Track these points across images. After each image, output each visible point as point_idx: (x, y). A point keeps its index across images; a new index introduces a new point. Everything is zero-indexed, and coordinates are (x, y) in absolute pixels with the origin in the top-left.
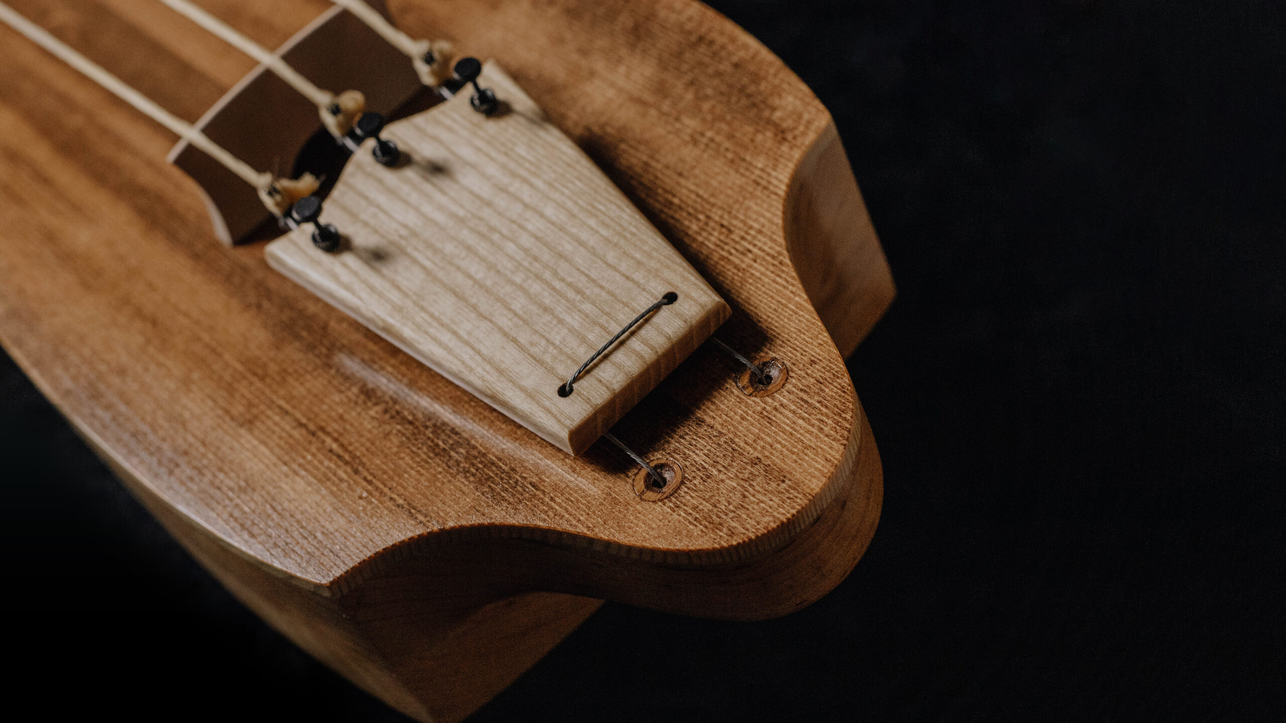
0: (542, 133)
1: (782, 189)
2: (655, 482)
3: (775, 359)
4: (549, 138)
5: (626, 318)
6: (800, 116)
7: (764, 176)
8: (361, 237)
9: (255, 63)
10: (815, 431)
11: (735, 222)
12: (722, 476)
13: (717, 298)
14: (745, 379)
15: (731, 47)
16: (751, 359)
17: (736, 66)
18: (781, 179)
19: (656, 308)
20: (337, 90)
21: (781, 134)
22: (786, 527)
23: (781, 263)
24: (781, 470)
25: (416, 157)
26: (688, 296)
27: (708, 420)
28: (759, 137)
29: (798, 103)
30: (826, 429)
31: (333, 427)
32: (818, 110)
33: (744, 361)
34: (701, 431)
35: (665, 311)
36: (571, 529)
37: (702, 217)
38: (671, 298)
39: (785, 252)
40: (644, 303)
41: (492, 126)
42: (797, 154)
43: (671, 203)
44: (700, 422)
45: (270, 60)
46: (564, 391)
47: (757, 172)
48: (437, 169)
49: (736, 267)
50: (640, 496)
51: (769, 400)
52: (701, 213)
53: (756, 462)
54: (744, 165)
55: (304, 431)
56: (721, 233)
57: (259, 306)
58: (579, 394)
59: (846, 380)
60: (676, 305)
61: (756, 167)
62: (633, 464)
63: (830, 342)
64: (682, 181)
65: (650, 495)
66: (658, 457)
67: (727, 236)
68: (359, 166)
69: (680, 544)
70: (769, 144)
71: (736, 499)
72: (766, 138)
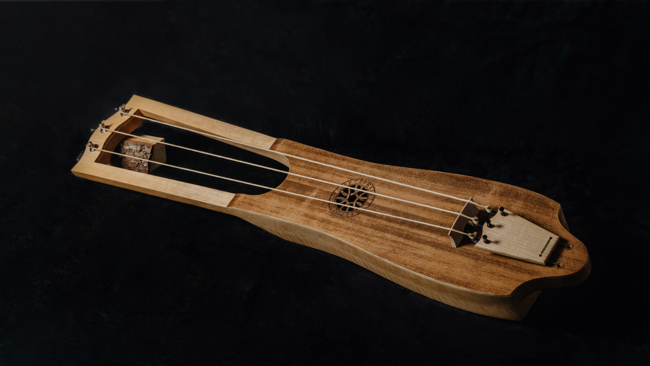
0: (515, 217)
1: (558, 218)
2: (559, 266)
3: (570, 244)
4: (517, 217)
5: (546, 243)
6: (555, 205)
7: (553, 216)
8: (492, 240)
9: (458, 215)
10: (582, 253)
11: (552, 224)
12: (570, 263)
13: (558, 237)
14: (566, 248)
15: (536, 196)
16: (566, 245)
17: (538, 199)
18: (556, 215)
19: (549, 241)
20: (473, 217)
21: (553, 209)
22: (584, 267)
23: (563, 229)
24: (579, 260)
25: (495, 225)
26: (554, 237)
27: (563, 255)
28: (549, 210)
29: (553, 203)
30: (583, 252)
31: (496, 272)
32: (557, 204)
33: (565, 245)
34: (563, 257)
35: (551, 240)
36: (549, 276)
37: (545, 225)
38: (551, 238)
39: (563, 227)
40: (547, 240)
41: (506, 217)
42: (557, 212)
43: (539, 224)
44: (562, 256)
45: (459, 214)
46: (540, 256)
47: (552, 216)
48: (500, 226)
49: (556, 231)
50: (558, 269)
51: (572, 250)
52: (545, 224)
53: (574, 259)
54: (548, 215)
55: (491, 274)
56: (550, 227)
57: (469, 256)
58: (543, 256)
59: (583, 244)
60: (552, 239)
61: (551, 215)
62: (554, 264)
63: (578, 239)
64: (538, 220)
65: (559, 268)
66: (557, 263)
67: (552, 227)
68: (485, 229)
69: (568, 274)
70: (551, 211)
71: (574, 265)
72: (550, 210)
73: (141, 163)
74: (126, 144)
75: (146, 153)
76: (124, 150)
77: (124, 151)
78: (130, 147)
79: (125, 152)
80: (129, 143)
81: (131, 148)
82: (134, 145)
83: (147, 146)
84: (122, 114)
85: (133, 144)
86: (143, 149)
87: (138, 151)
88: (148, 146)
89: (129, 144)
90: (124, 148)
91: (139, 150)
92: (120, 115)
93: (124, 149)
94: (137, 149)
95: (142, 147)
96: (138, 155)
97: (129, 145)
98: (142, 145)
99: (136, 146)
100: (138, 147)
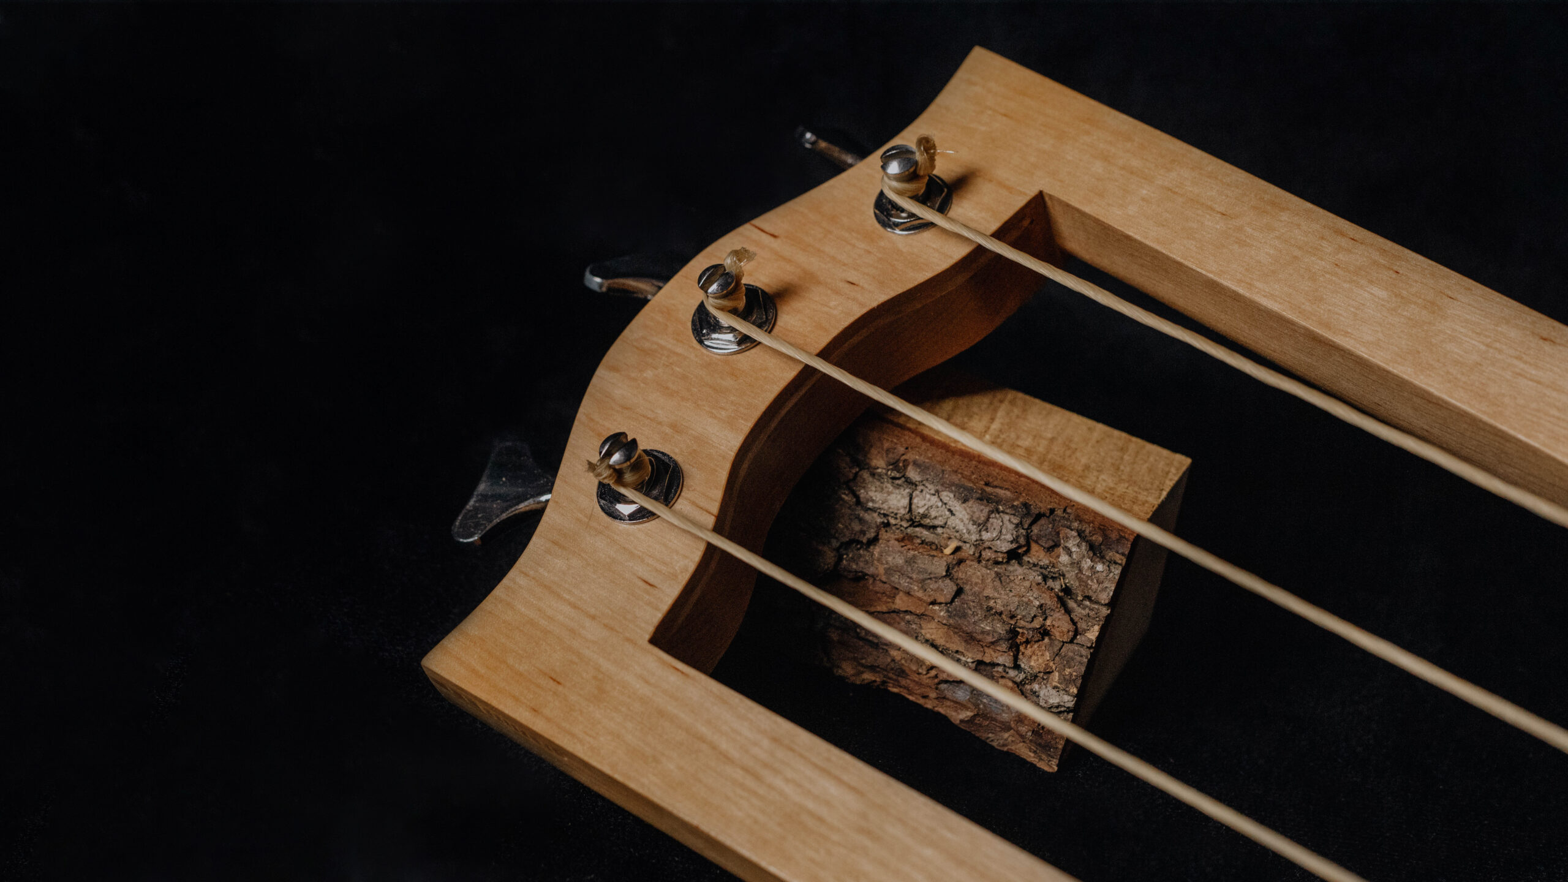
73: (1017, 667)
74: (879, 462)
75: (1067, 591)
76: (867, 517)
77: (861, 521)
78: (925, 501)
79: (871, 534)
80: (916, 464)
81: (933, 513)
82: (965, 501)
83: (1080, 534)
84: (885, 209)
85: (949, 486)
86: (1034, 547)
87: (987, 554)
88: (1098, 538)
89: (913, 474)
90: (862, 493)
91: (1005, 547)
92: (870, 211)
93: (858, 502)
94: (986, 536)
95: (1035, 530)
96: (988, 592)
97: (910, 482)
98: (1034, 511)
99: (980, 511)
100: (995, 522)
